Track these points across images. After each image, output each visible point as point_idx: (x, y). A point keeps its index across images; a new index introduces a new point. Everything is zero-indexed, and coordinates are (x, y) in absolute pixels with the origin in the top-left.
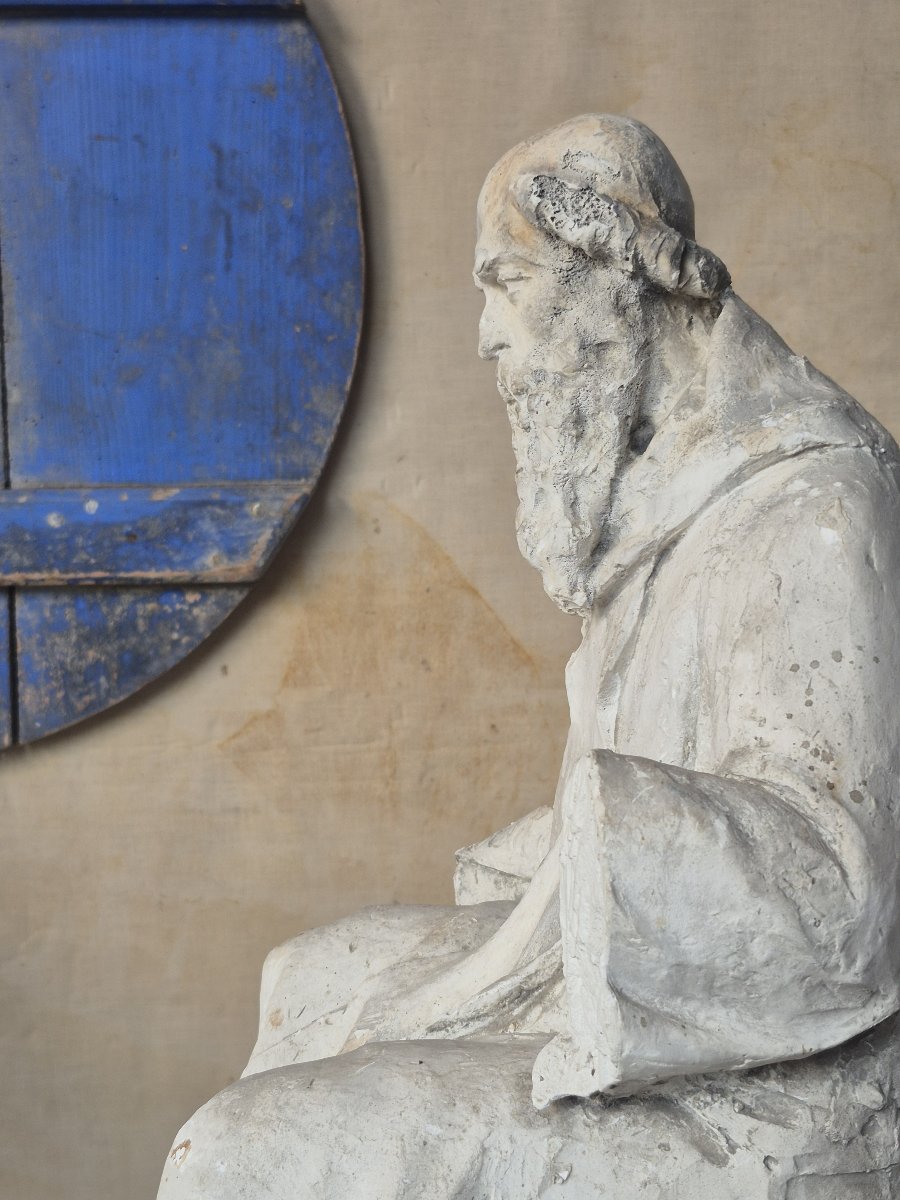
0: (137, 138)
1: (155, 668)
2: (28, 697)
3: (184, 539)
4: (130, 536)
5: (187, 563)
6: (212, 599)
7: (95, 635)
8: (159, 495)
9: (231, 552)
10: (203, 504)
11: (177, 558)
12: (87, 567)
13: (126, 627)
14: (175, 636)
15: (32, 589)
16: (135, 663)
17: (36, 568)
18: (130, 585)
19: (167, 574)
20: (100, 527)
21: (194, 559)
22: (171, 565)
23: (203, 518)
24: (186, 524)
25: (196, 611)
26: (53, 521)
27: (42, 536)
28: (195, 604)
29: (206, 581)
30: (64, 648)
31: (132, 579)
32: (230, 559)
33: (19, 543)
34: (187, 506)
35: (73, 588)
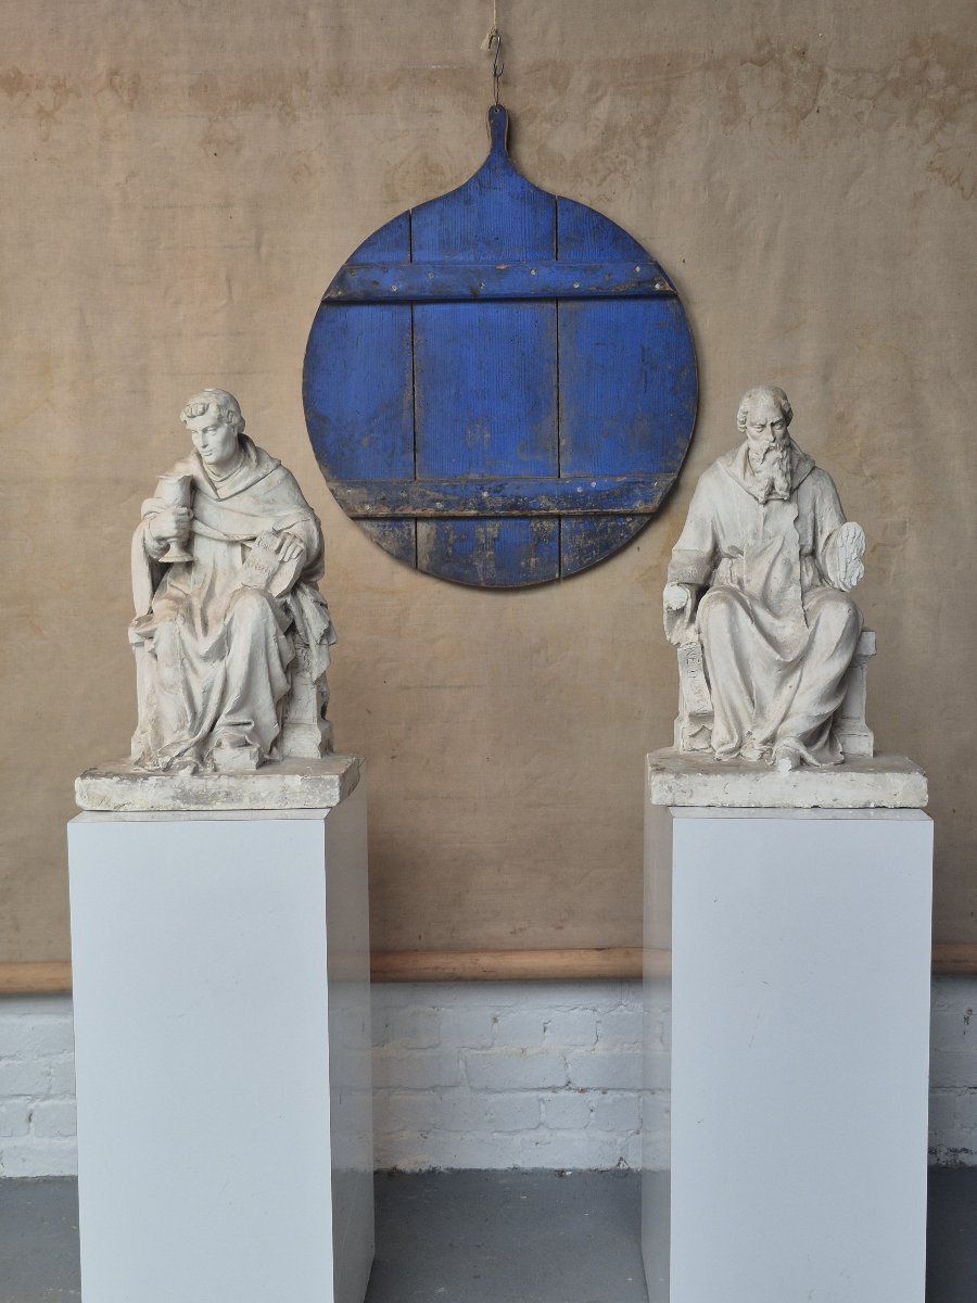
0: (612, 344)
1: (614, 546)
2: (565, 559)
3: (628, 497)
4: (608, 495)
5: (629, 506)
6: (636, 520)
7: (591, 534)
8: (619, 480)
9: (646, 501)
10: (636, 483)
11: (625, 504)
12: (591, 508)
13: (603, 531)
14: (622, 534)
15: (568, 516)
16: (606, 546)
17: (572, 508)
18: (607, 514)
19: (622, 510)
20: (597, 492)
21: (631, 504)
22: (623, 506)
23: (635, 488)
24: (629, 490)
25: (630, 525)
26: (579, 490)
27: (575, 496)
28: (630, 522)
29: (636, 513)
30: (579, 540)
31: (608, 512)
32: (645, 504)
33: (566, 499)
34: (629, 483)
35: (585, 516)
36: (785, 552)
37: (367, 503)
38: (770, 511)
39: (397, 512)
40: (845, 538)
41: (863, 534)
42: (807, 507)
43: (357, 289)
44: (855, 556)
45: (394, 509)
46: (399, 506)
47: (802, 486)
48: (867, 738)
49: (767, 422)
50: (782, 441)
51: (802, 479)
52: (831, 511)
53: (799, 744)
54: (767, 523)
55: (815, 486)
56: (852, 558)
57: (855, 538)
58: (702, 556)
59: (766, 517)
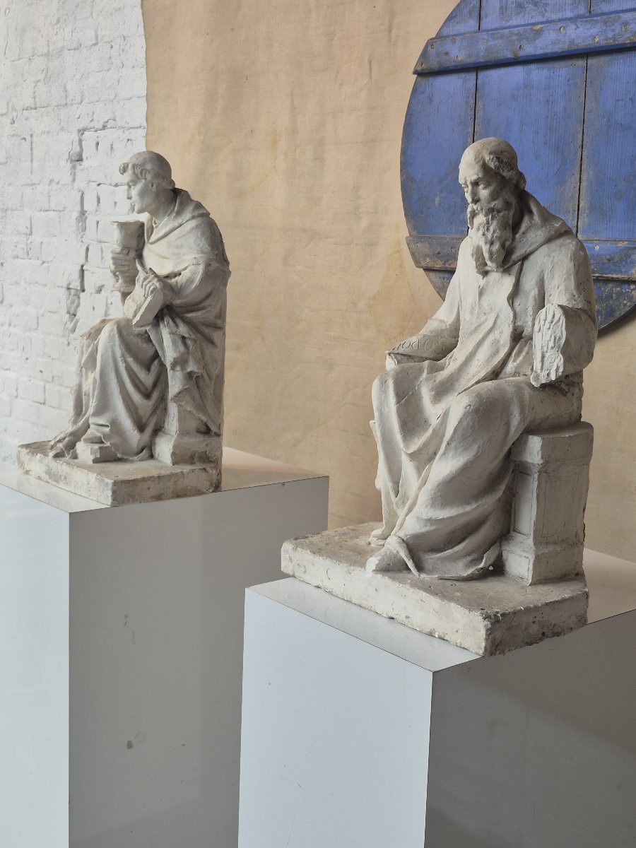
0: (631, 99)
3: (626, 262)
4: (609, 260)
5: (626, 272)
8: (620, 245)
11: (623, 270)
13: (610, 296)
14: (625, 302)
16: (611, 311)
18: (609, 280)
19: (620, 276)
20: (599, 256)
21: (629, 270)
22: (621, 272)
24: (628, 256)
25: (633, 292)
28: (633, 289)
31: (608, 277)
34: (628, 249)
36: (497, 332)
37: (428, 256)
39: (447, 265)
40: (542, 322)
41: (563, 319)
42: (529, 283)
43: (434, 64)
44: (551, 344)
45: (444, 264)
46: (448, 261)
47: (532, 258)
48: (527, 560)
49: (466, 181)
50: (489, 203)
51: (530, 249)
52: (560, 288)
53: (401, 547)
54: (484, 297)
55: (547, 258)
56: (550, 347)
57: (553, 323)
58: (444, 327)
59: (482, 289)
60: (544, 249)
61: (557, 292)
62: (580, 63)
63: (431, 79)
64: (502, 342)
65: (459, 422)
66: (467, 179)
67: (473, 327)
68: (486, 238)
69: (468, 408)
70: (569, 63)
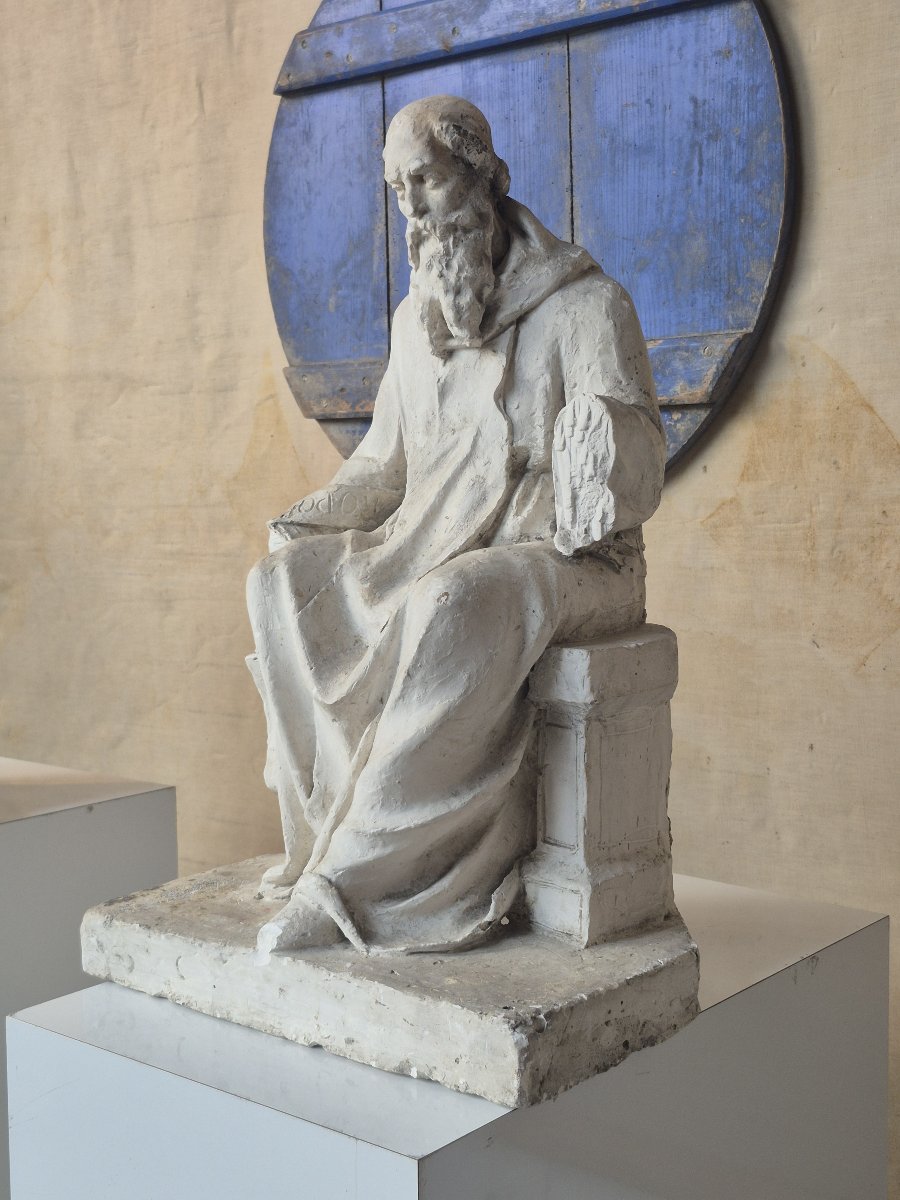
0: (648, 101)
3: (664, 376)
6: (689, 416)
9: (691, 382)
10: (676, 350)
21: (670, 388)
23: (675, 358)
24: (665, 364)
25: (678, 425)
28: (678, 420)
29: (678, 403)
32: (691, 387)
38: (453, 374)
39: (358, 409)
40: (568, 431)
41: (607, 420)
42: (534, 367)
44: (589, 470)
45: (353, 407)
46: (359, 401)
47: (534, 318)
48: (576, 898)
49: (400, 174)
50: (446, 214)
51: (530, 301)
52: (593, 368)
53: (326, 895)
54: (449, 400)
55: (562, 316)
56: (586, 476)
57: (590, 430)
58: (374, 471)
59: (444, 385)
60: (556, 300)
61: (587, 380)
62: (557, 49)
63: (306, 101)
64: (490, 481)
65: (429, 630)
66: (402, 169)
67: (432, 459)
68: (446, 282)
69: (443, 599)
70: (538, 50)
